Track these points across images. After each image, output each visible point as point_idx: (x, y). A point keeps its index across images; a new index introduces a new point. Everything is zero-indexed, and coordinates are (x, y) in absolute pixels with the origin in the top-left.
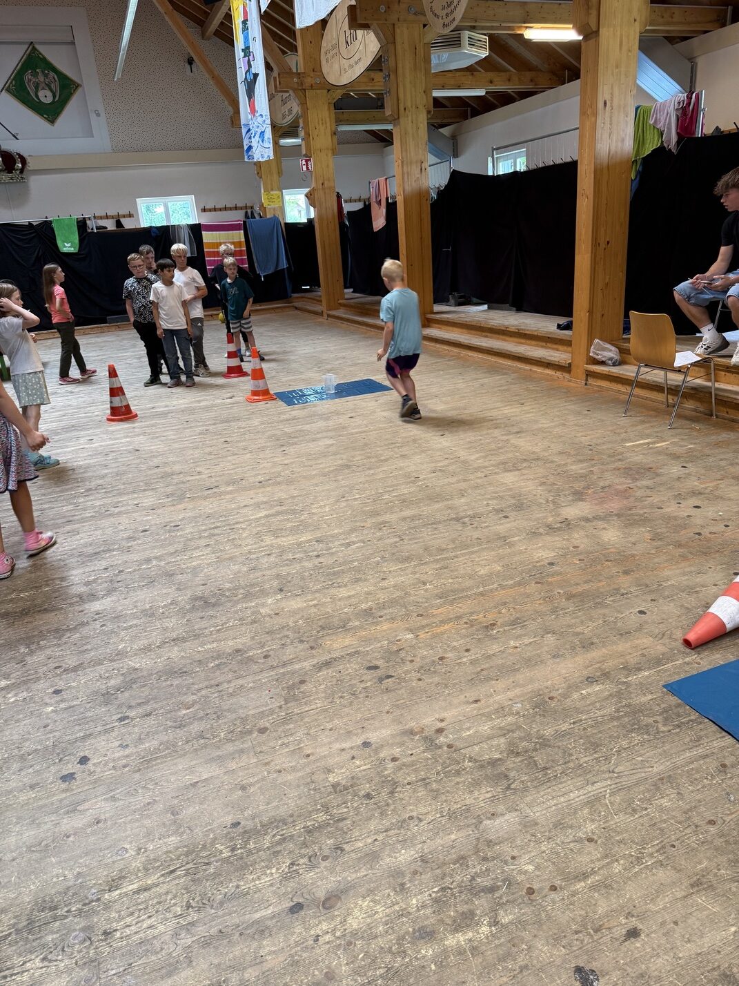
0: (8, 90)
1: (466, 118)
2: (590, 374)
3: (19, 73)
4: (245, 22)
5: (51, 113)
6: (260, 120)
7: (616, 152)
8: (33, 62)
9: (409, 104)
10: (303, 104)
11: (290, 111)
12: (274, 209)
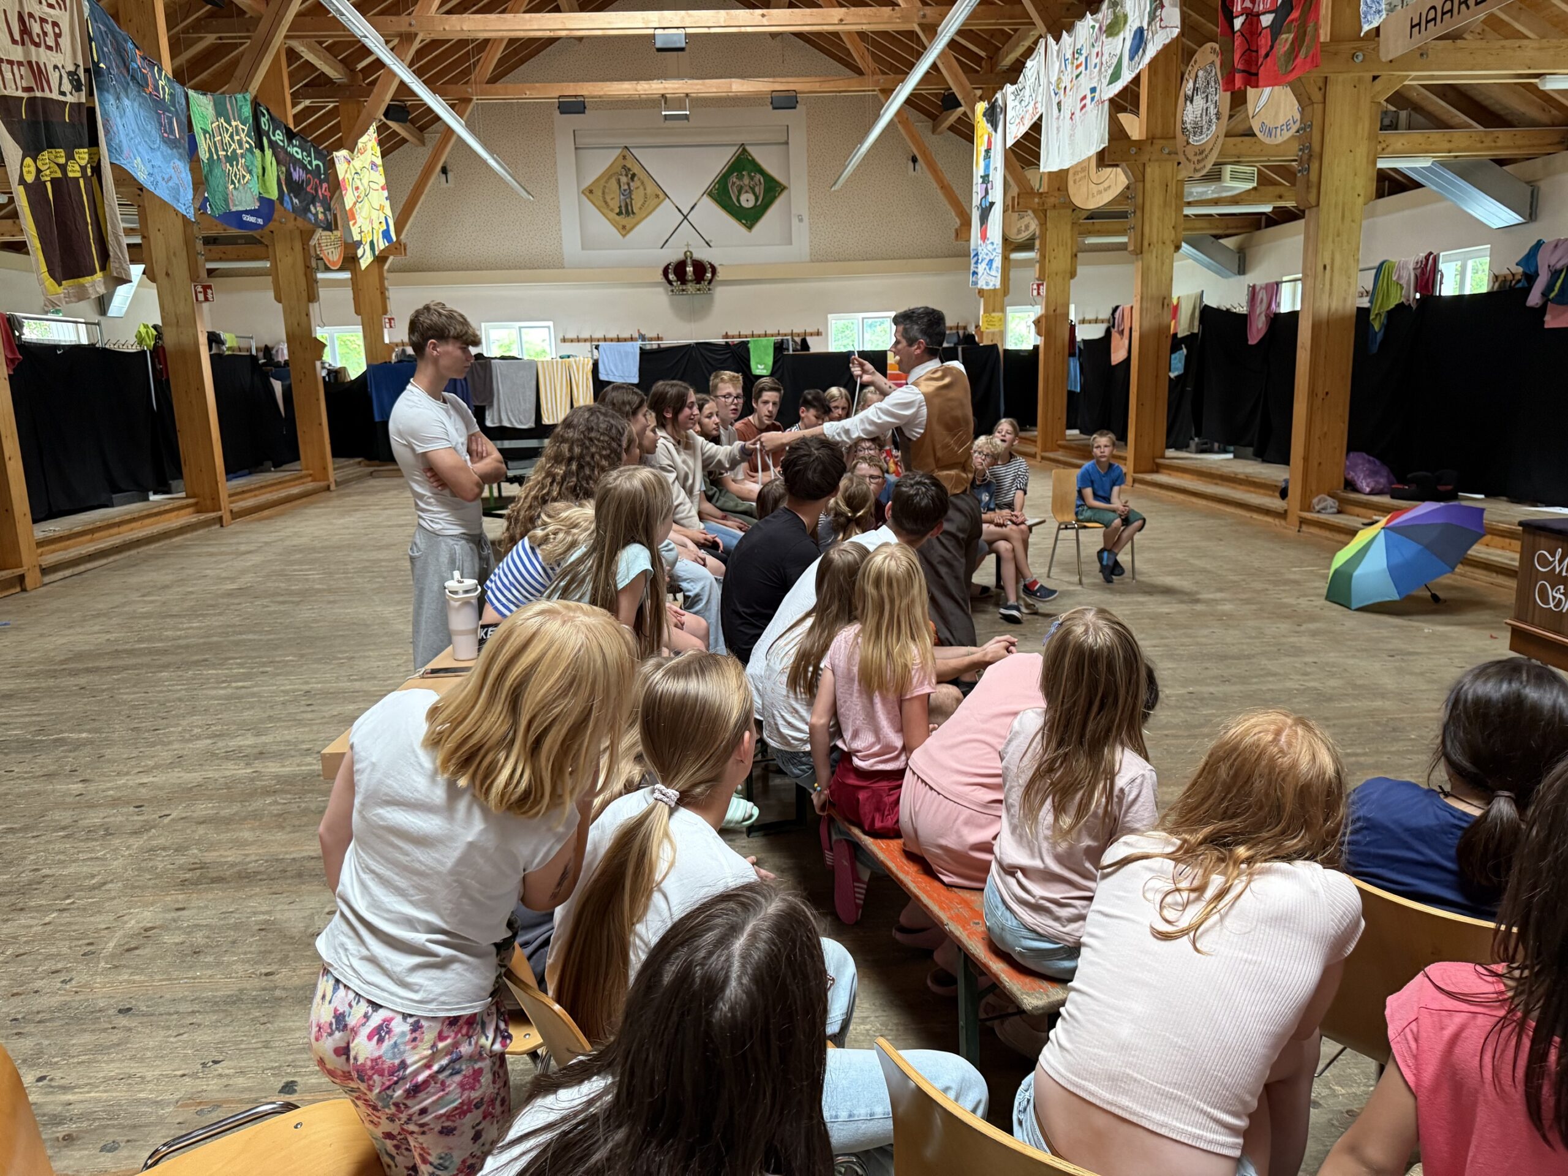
0: (710, 195)
1: (1259, 228)
2: (1303, 522)
3: (724, 175)
4: (988, 151)
5: (749, 218)
6: (990, 247)
7: (1337, 310)
8: (741, 164)
9: (1155, 240)
10: (1043, 224)
11: (1027, 227)
12: (993, 334)
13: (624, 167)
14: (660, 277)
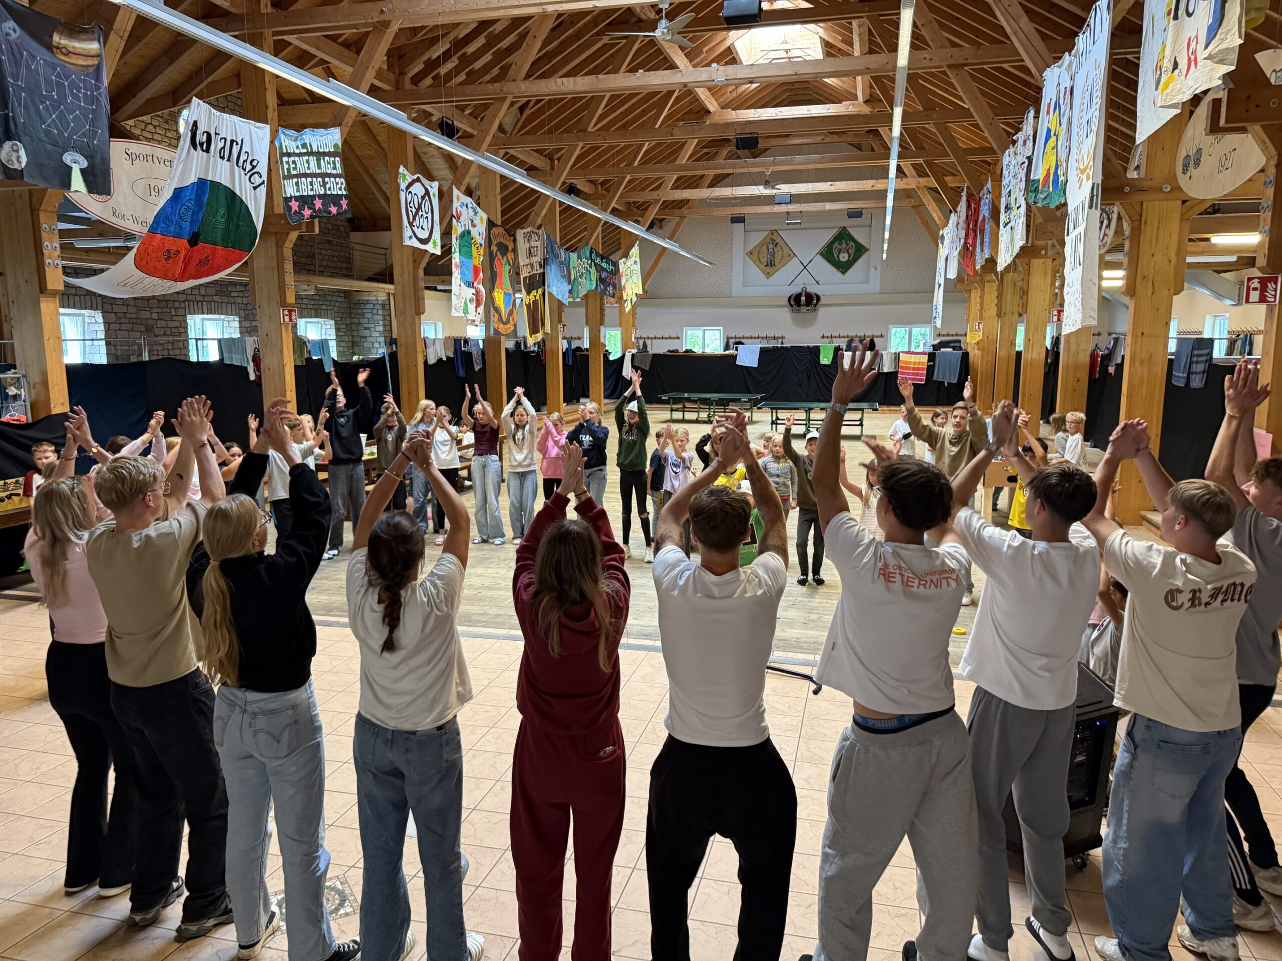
0: (821, 254)
3: (831, 243)
5: (843, 267)
6: (939, 306)
8: (843, 236)
13: (772, 239)
14: (786, 303)
